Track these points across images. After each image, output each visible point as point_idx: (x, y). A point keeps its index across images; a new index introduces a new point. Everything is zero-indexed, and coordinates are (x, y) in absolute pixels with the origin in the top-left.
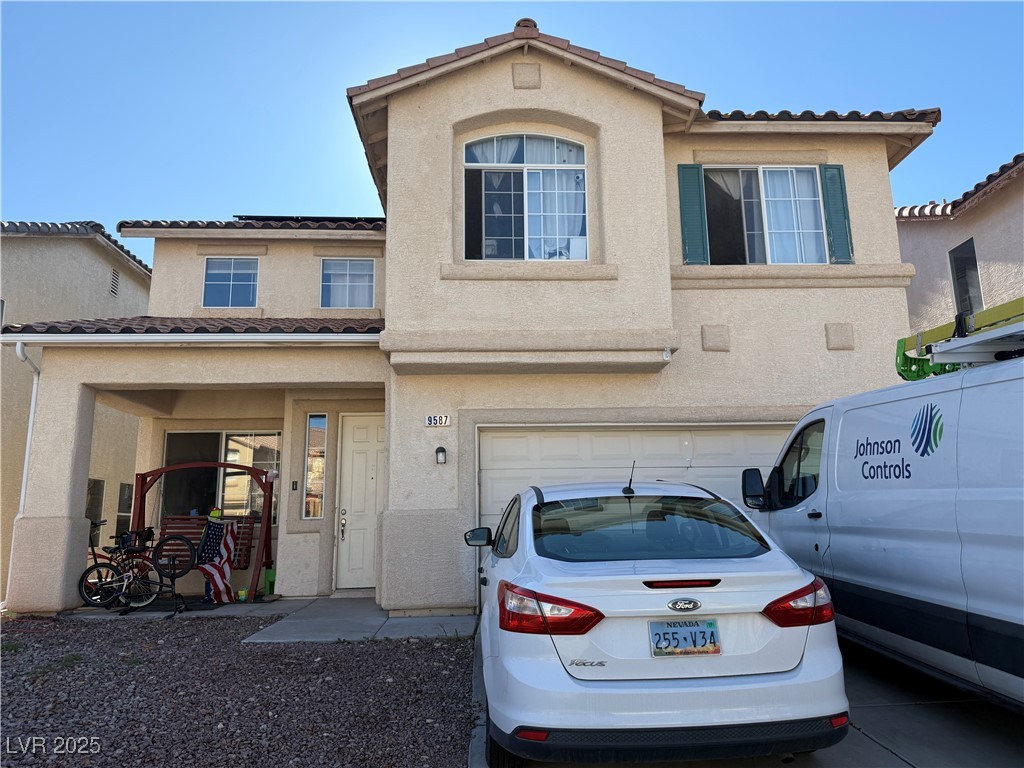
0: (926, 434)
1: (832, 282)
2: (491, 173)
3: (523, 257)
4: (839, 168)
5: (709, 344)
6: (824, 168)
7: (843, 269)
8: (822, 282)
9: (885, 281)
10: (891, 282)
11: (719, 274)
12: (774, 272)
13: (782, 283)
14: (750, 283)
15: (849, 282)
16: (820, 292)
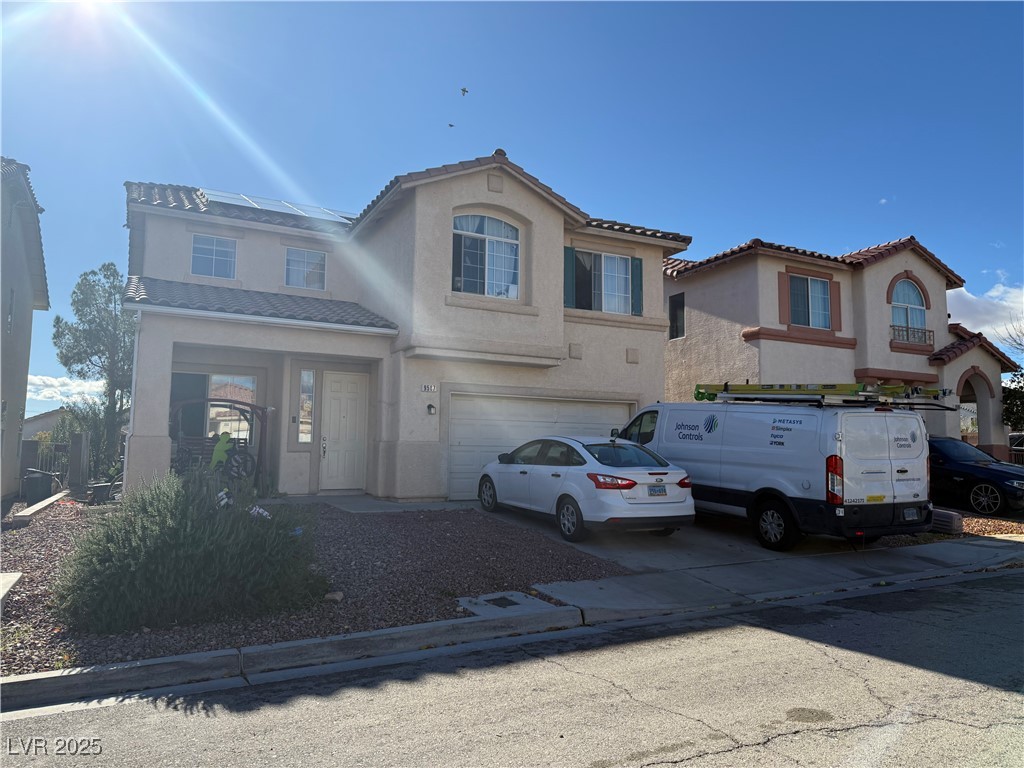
0: (711, 425)
1: (632, 326)
2: (467, 237)
3: (484, 293)
4: (641, 260)
5: (573, 355)
6: (633, 259)
7: (638, 319)
8: (627, 325)
9: (656, 328)
10: (659, 328)
11: (581, 315)
12: (606, 317)
13: (609, 323)
14: (593, 321)
15: (639, 327)
16: (626, 330)
